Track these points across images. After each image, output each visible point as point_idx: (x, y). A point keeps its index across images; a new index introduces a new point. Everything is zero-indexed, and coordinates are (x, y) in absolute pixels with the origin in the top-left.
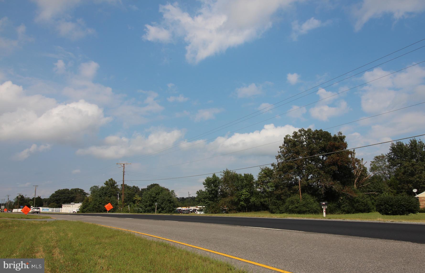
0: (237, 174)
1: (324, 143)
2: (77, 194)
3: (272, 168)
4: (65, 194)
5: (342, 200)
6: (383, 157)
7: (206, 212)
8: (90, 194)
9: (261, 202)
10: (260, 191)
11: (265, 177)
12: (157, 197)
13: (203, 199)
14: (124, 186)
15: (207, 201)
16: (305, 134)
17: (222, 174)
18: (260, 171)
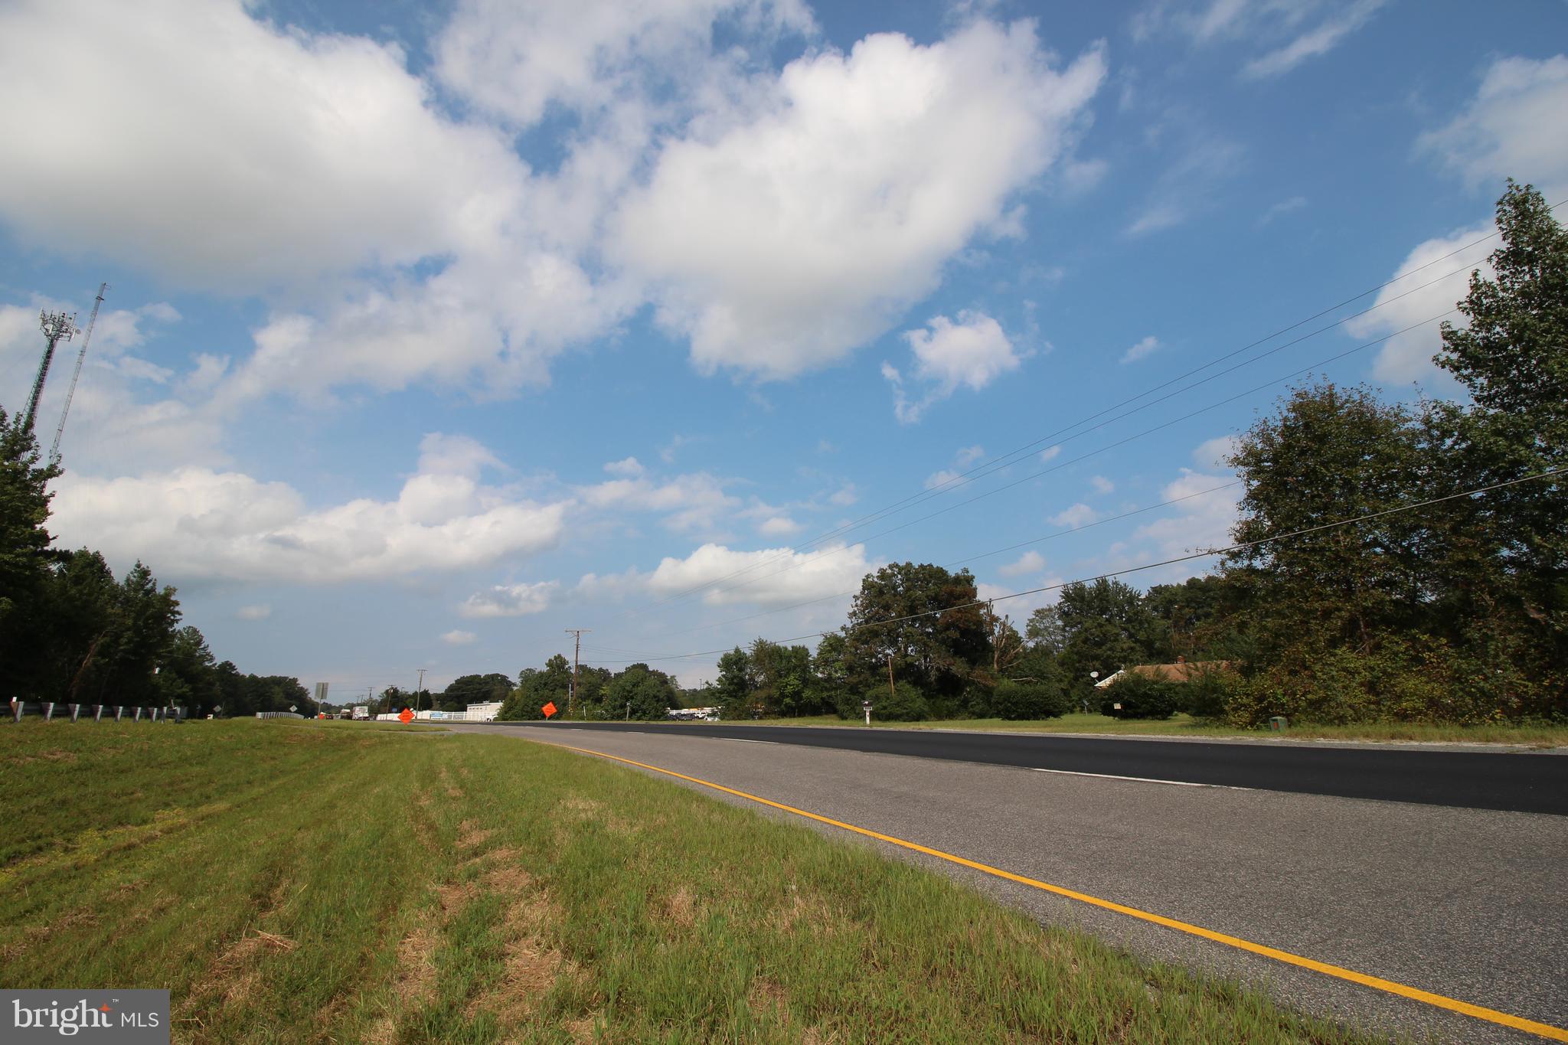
0: (779, 647)
1: (934, 589)
2: (494, 684)
3: (843, 634)
5: (969, 693)
6: (1050, 610)
7: (722, 718)
8: (520, 684)
9: (822, 699)
10: (822, 678)
11: (830, 652)
12: (635, 690)
14: (582, 668)
15: (724, 698)
16: (899, 573)
17: (752, 646)
18: (821, 639)
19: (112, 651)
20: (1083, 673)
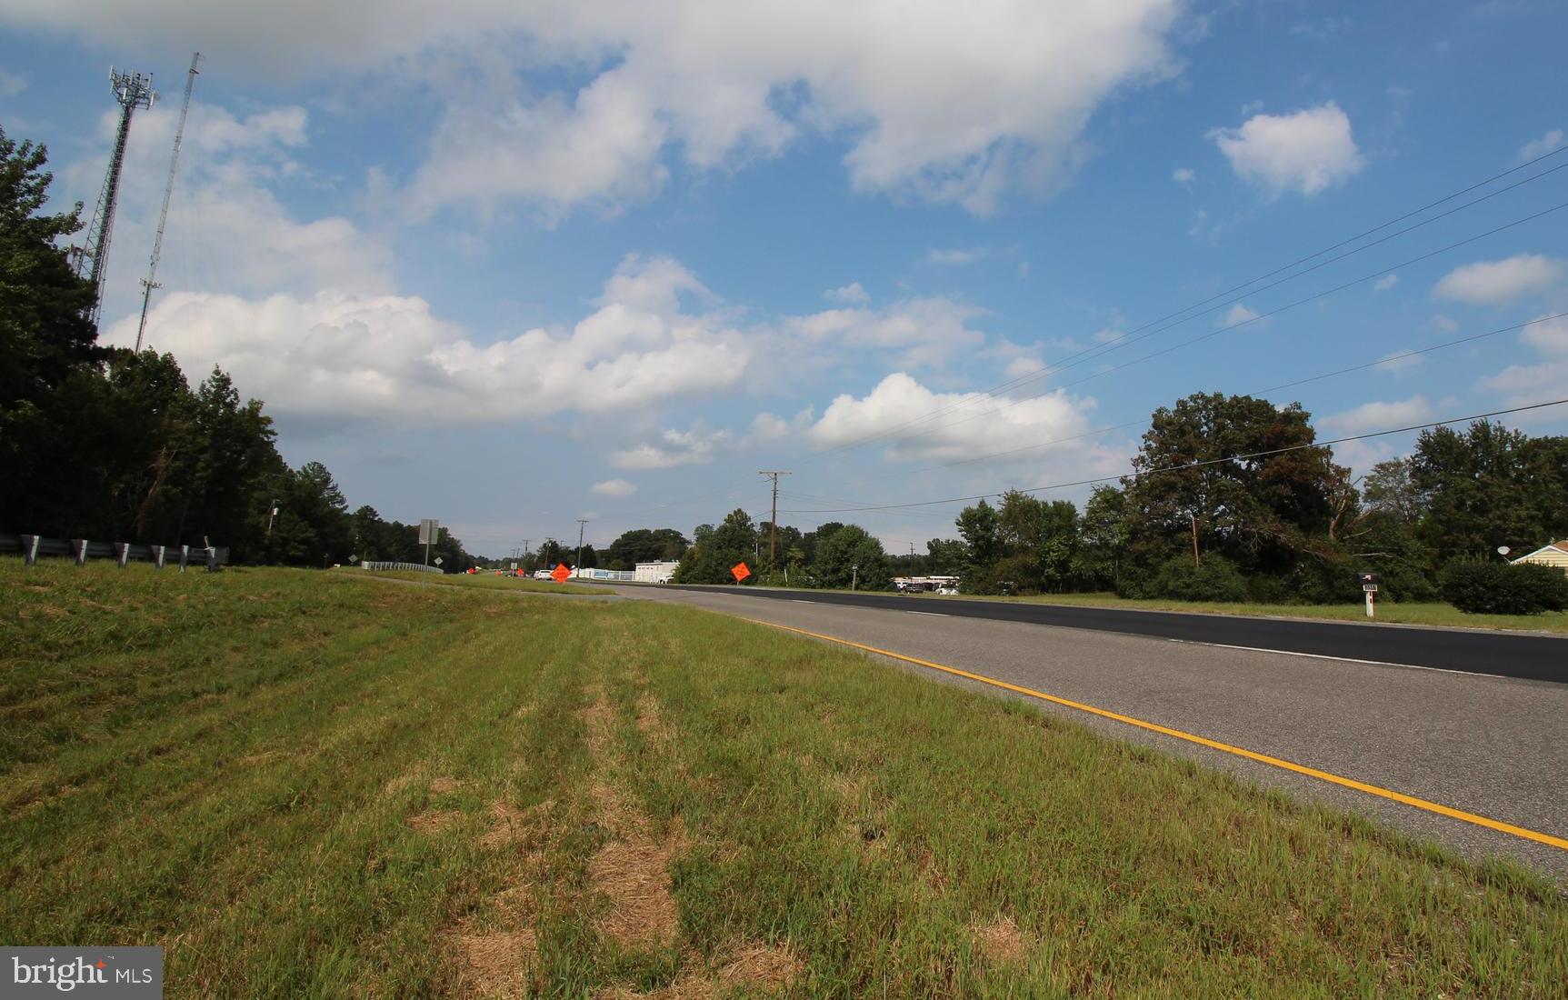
0: (1036, 502)
1: (1257, 428)
2: (666, 542)
3: (1121, 488)
4: (642, 539)
5: (1302, 570)
6: (1398, 465)
7: (961, 592)
8: (695, 543)
9: (1096, 572)
10: (1093, 545)
11: (1105, 510)
12: (851, 551)
13: (957, 558)
14: (768, 527)
15: (965, 565)
16: (1205, 407)
17: (1003, 500)
18: (1092, 494)
19: (188, 479)
20: (1452, 549)
